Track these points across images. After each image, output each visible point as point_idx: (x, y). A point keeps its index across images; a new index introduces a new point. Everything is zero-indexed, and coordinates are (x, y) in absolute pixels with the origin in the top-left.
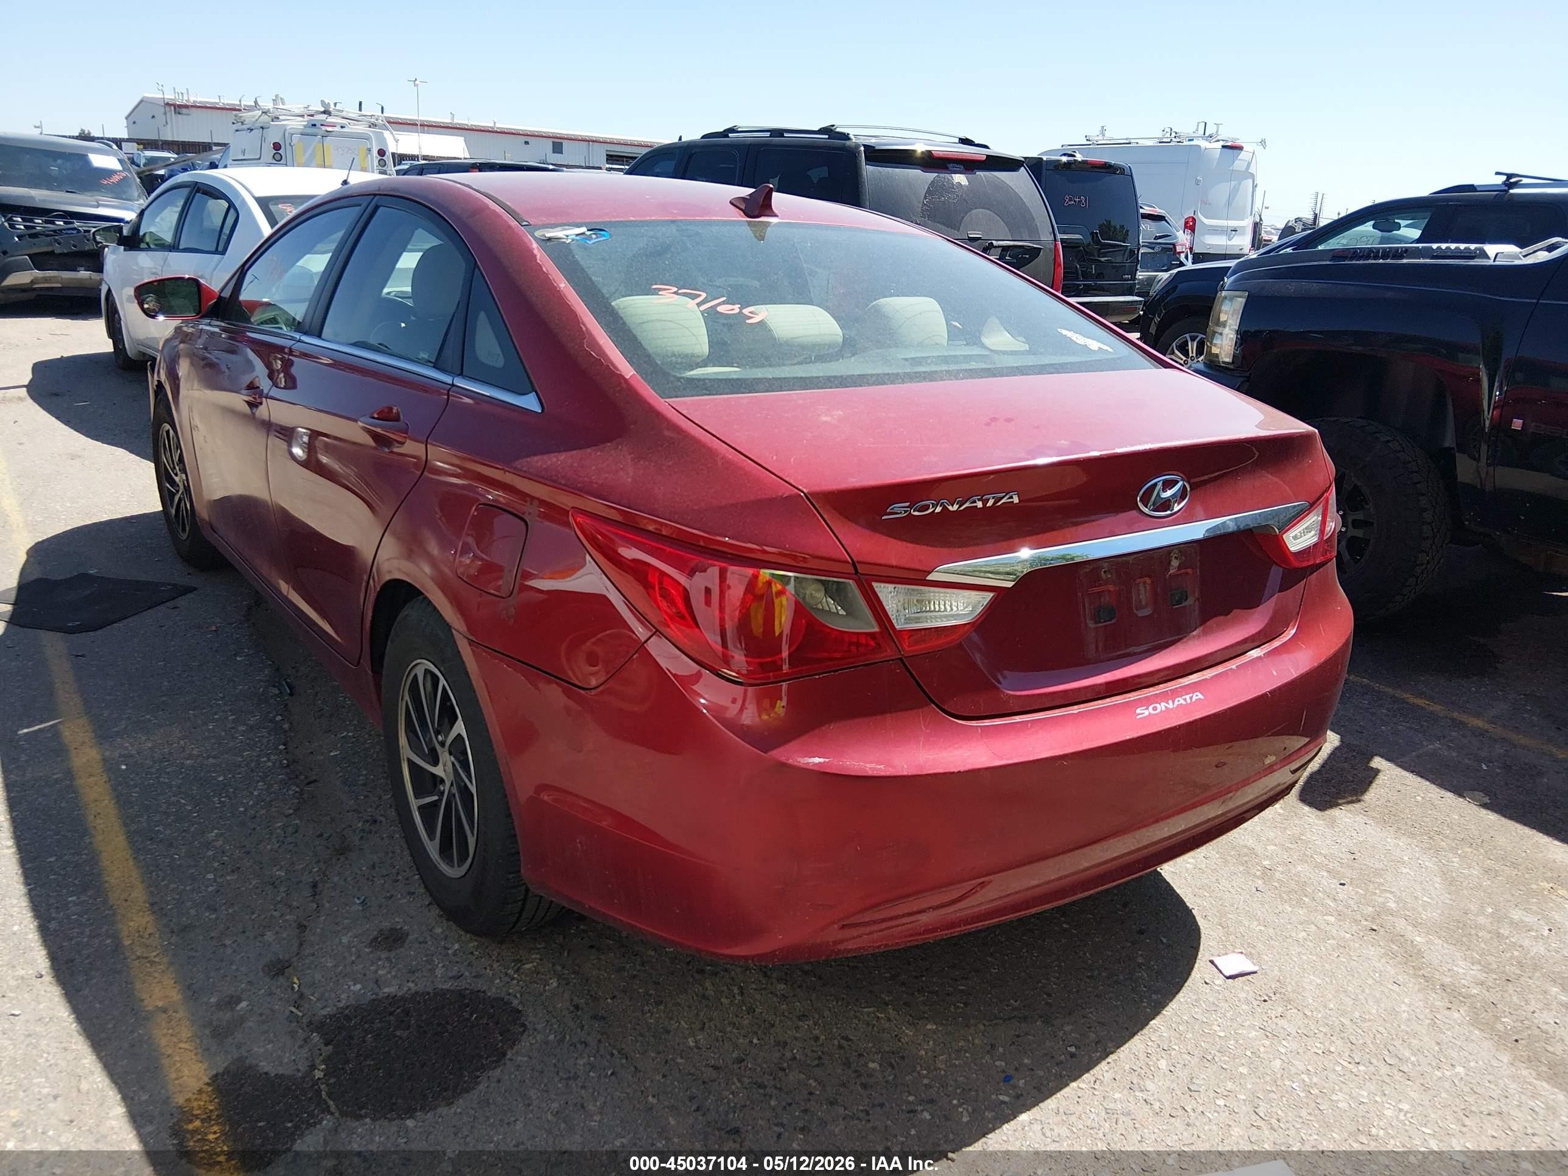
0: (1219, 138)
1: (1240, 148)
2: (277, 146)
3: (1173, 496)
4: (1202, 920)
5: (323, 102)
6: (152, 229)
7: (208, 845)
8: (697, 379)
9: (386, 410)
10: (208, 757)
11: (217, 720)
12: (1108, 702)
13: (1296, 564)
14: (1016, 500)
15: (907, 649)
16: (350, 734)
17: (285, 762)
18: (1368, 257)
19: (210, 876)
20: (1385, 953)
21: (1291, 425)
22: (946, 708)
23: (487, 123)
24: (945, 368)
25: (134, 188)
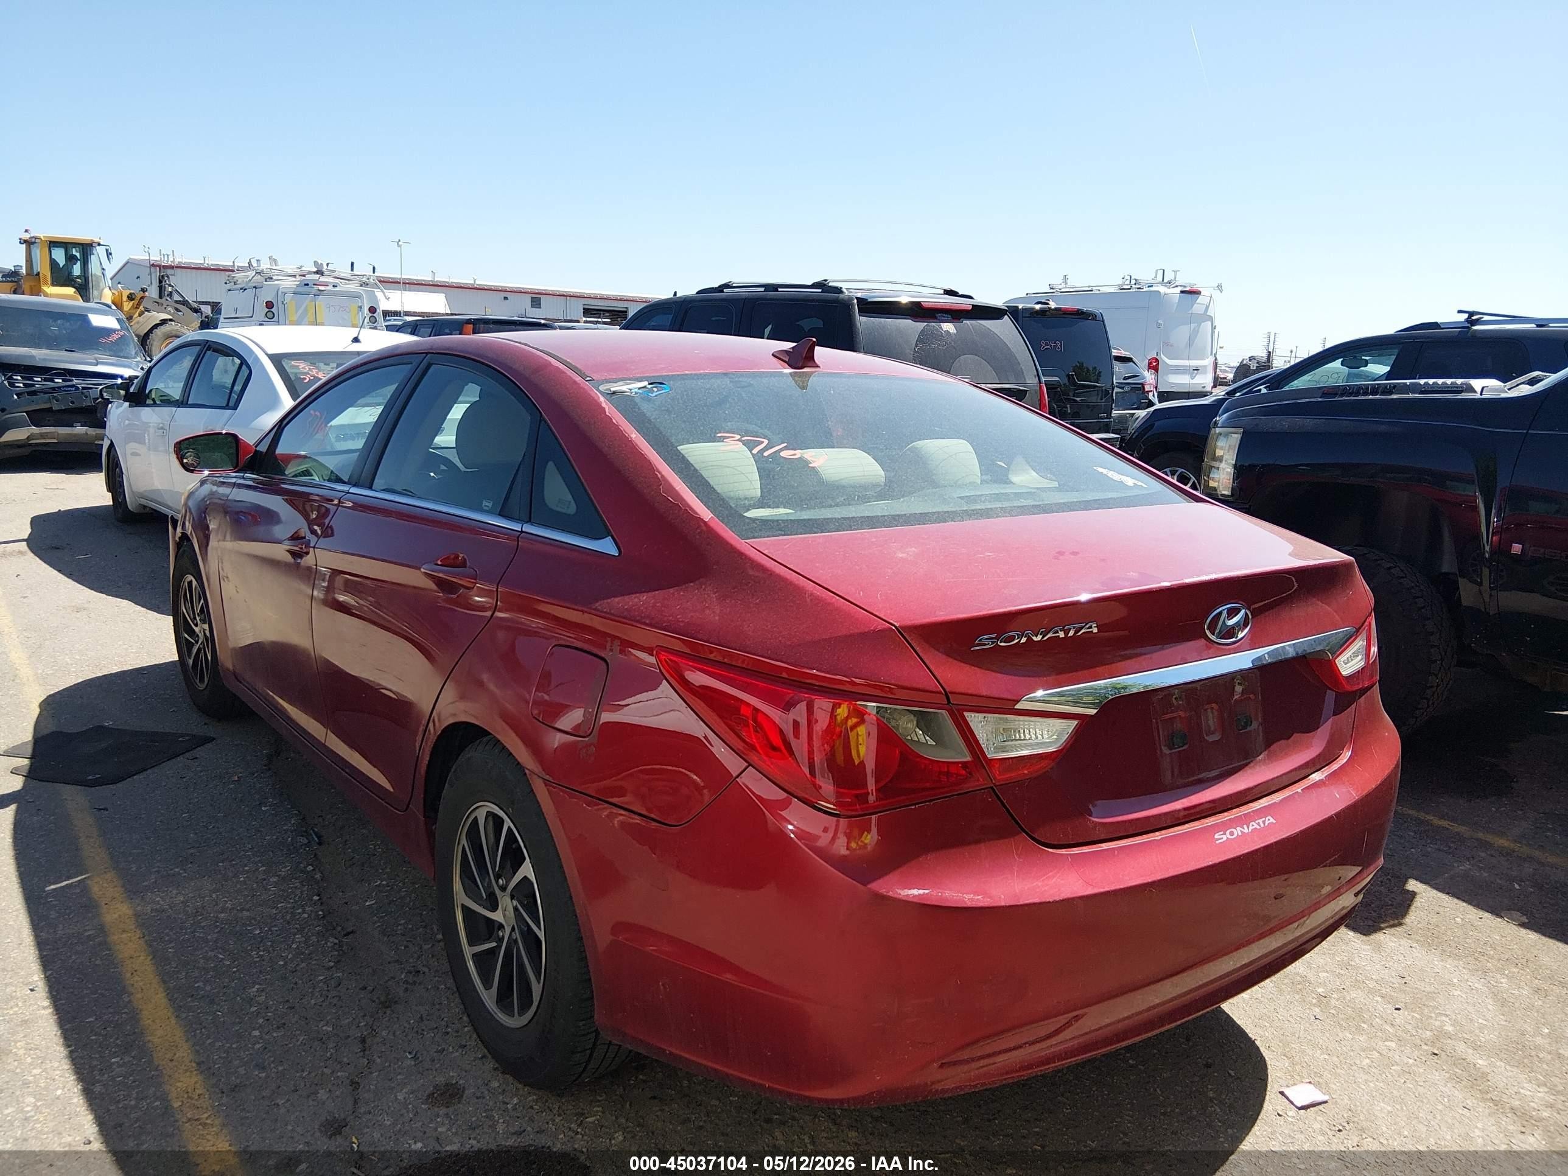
0: (1177, 284)
1: (1198, 293)
2: (270, 305)
3: (1237, 623)
4: (1266, 1051)
5: (316, 263)
6: (161, 386)
7: (250, 1001)
8: (770, 520)
9: (452, 556)
10: (242, 910)
11: (247, 872)
12: (1187, 828)
13: (1348, 688)
14: (1095, 630)
15: (998, 778)
16: (384, 883)
17: (320, 913)
18: (1357, 394)
19: (256, 1033)
20: (1450, 1078)
21: (1329, 555)
22: (1035, 836)
23: (467, 280)
24: (999, 505)
25: (132, 346)
